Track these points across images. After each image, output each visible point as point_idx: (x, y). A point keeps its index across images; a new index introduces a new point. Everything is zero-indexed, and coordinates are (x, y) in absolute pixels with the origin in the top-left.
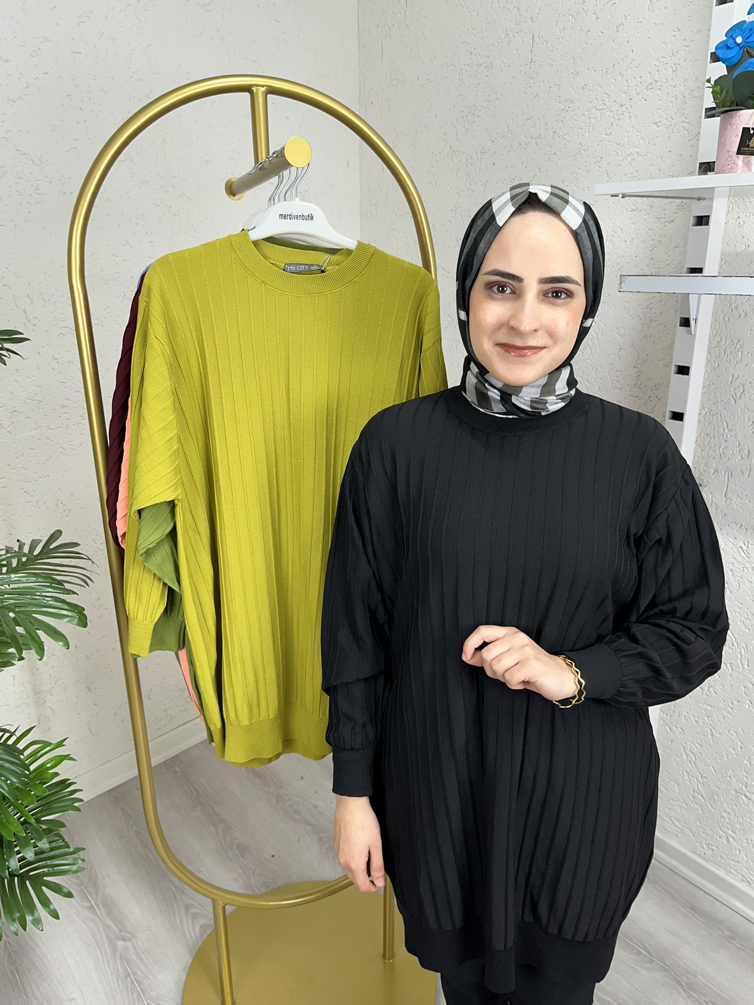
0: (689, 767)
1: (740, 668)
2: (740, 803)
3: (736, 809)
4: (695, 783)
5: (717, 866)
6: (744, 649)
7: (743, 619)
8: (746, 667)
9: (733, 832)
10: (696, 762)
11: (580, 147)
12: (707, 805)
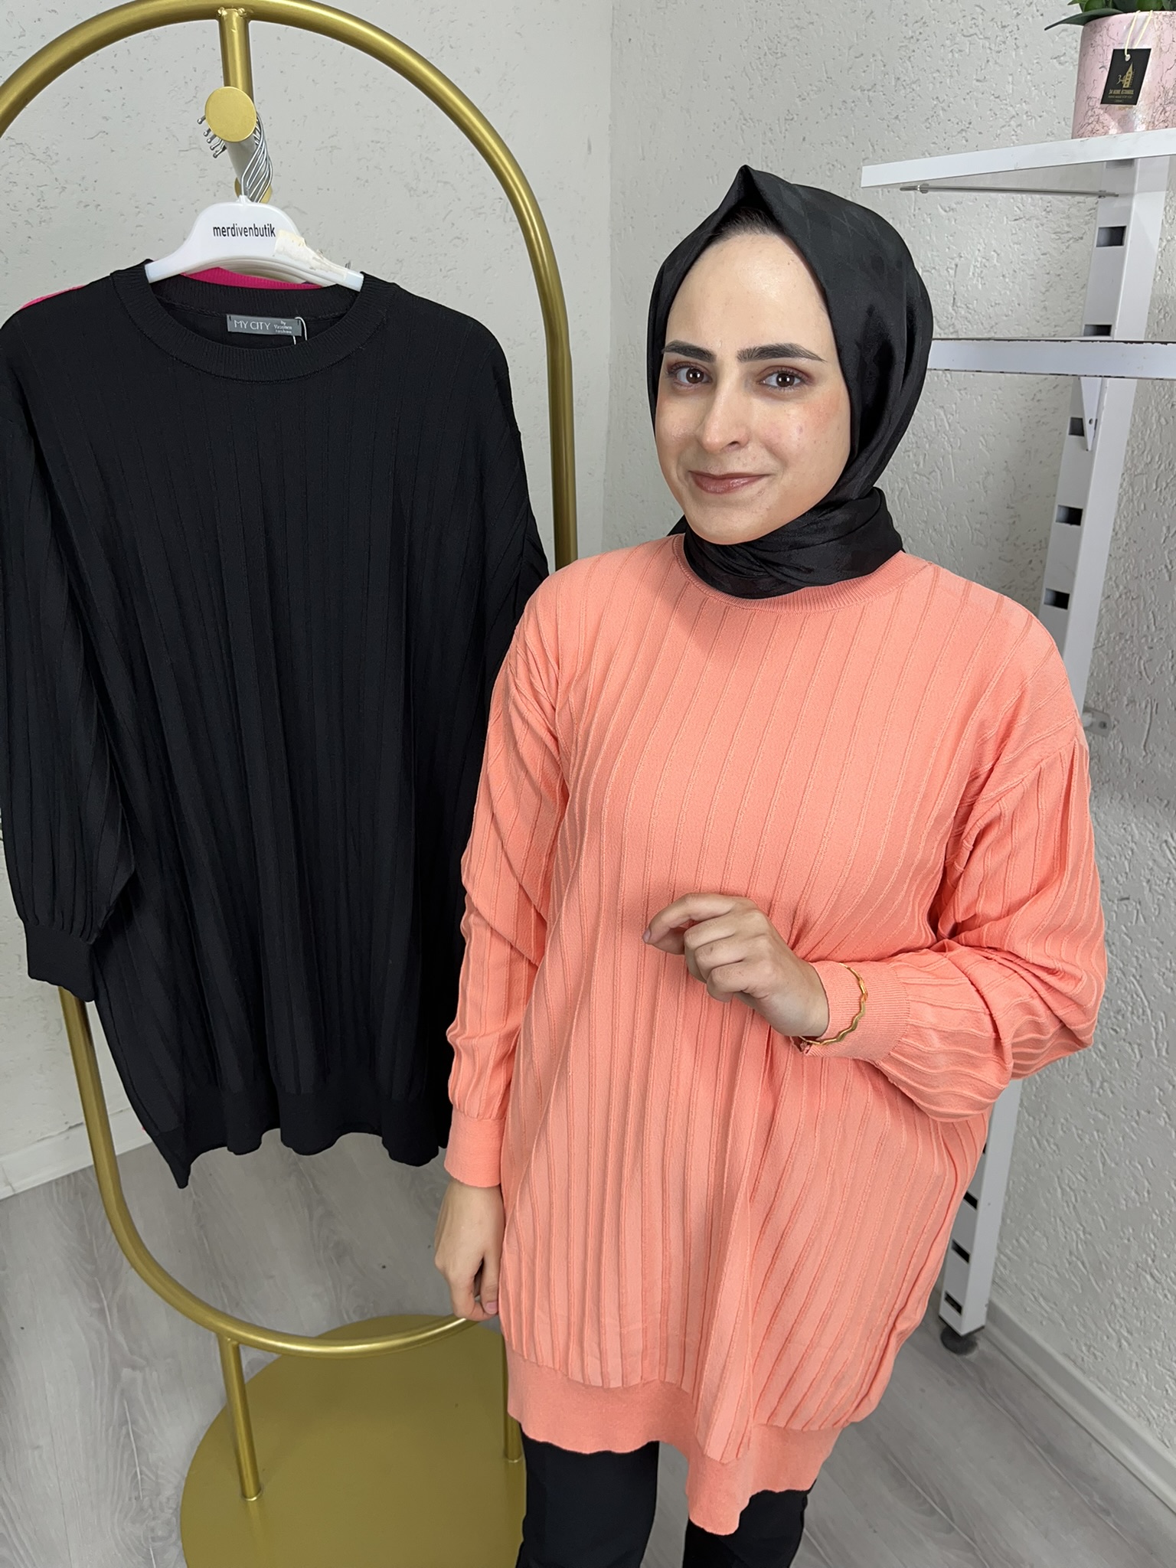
0: (1065, 1213)
1: (1153, 1054)
2: (1141, 1286)
3: (1136, 1296)
4: (1073, 1240)
5: (1099, 1385)
6: (1162, 1021)
7: (1163, 970)
8: (1164, 1053)
9: (1128, 1332)
10: (1077, 1206)
11: (935, 106)
12: (1089, 1280)
